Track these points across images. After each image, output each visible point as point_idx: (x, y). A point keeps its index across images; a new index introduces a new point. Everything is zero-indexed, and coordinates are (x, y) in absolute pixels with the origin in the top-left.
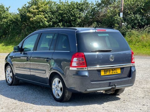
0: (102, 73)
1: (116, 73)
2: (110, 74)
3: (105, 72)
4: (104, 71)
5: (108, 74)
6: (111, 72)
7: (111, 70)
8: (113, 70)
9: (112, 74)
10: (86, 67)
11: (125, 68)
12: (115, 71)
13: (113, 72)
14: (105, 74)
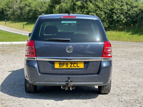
0: (57, 66)
1: (76, 67)
2: (67, 68)
3: (60, 65)
4: (60, 63)
5: (65, 67)
6: (69, 65)
7: (69, 63)
8: (72, 63)
9: (71, 68)
10: (36, 57)
11: (90, 63)
12: (75, 65)
13: (72, 65)
14: (60, 67)
